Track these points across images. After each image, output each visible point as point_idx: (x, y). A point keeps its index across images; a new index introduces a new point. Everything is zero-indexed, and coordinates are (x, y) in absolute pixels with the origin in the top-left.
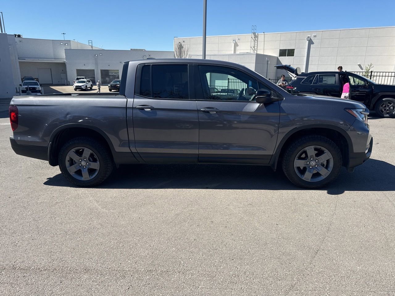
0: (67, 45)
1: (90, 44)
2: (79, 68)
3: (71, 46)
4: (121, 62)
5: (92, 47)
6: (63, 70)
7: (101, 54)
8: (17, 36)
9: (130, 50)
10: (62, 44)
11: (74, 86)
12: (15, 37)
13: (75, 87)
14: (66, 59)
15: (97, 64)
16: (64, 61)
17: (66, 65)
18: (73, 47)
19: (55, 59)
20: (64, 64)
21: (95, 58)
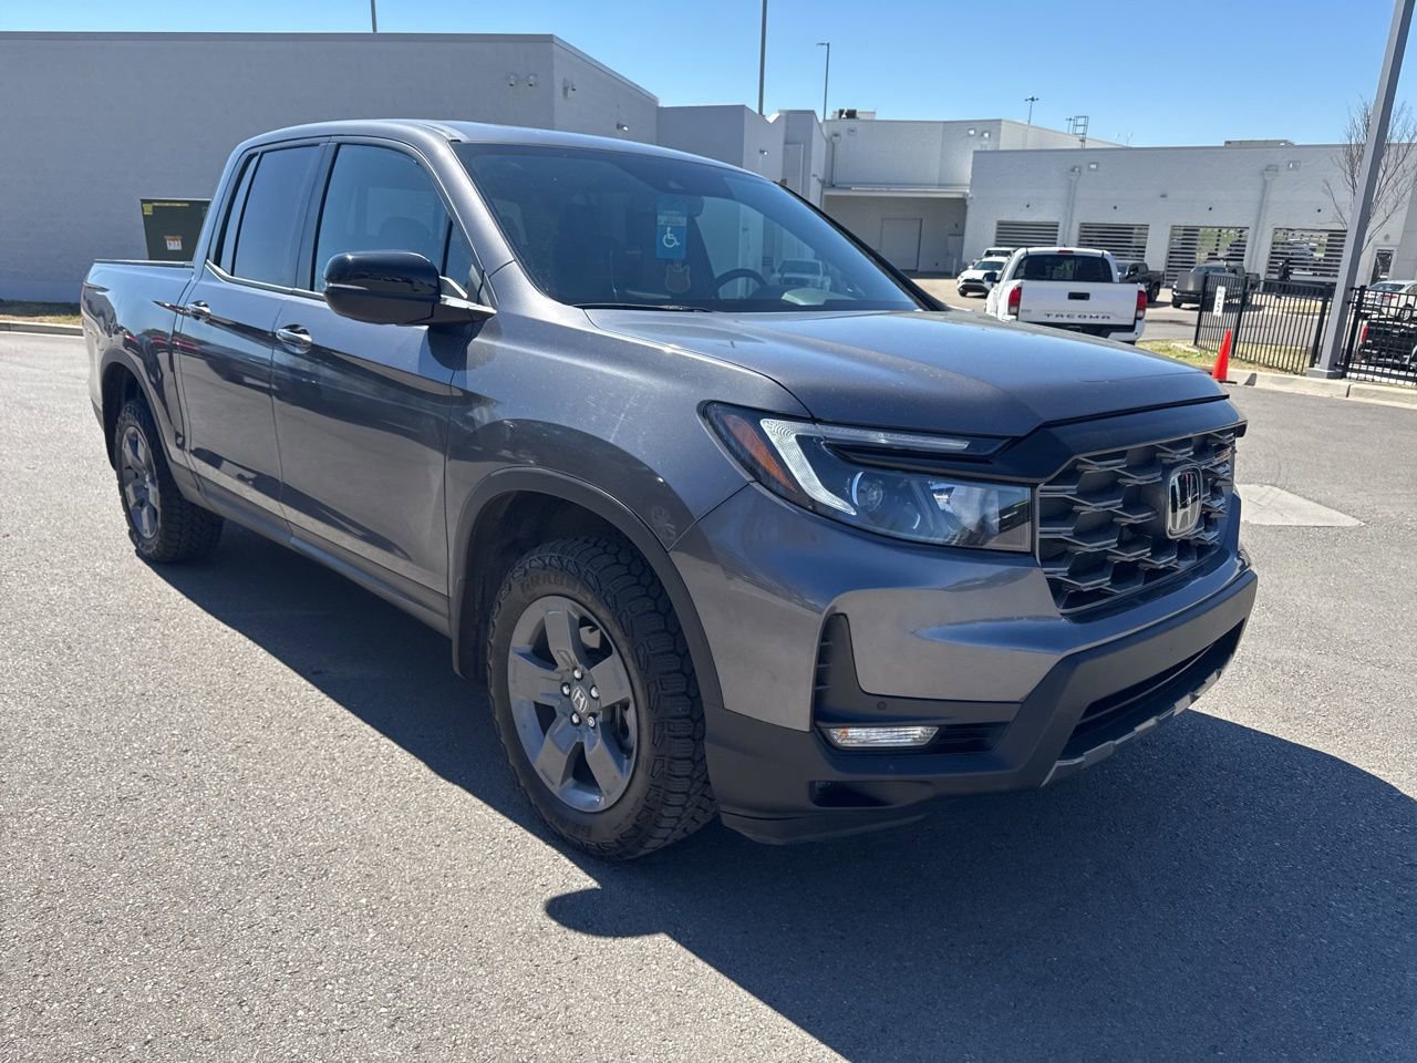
0: (986, 135)
1: (1080, 130)
2: (1006, 218)
3: (999, 139)
4: (1163, 196)
5: (1083, 141)
6: (956, 226)
7: (1093, 166)
8: (844, 116)
9: (1223, 145)
10: (972, 132)
11: (959, 278)
12: (840, 117)
13: (961, 284)
14: (972, 185)
15: (1070, 202)
16: (964, 193)
17: (966, 207)
18: (1007, 142)
19: (940, 185)
20: (961, 204)
21: (1071, 181)
